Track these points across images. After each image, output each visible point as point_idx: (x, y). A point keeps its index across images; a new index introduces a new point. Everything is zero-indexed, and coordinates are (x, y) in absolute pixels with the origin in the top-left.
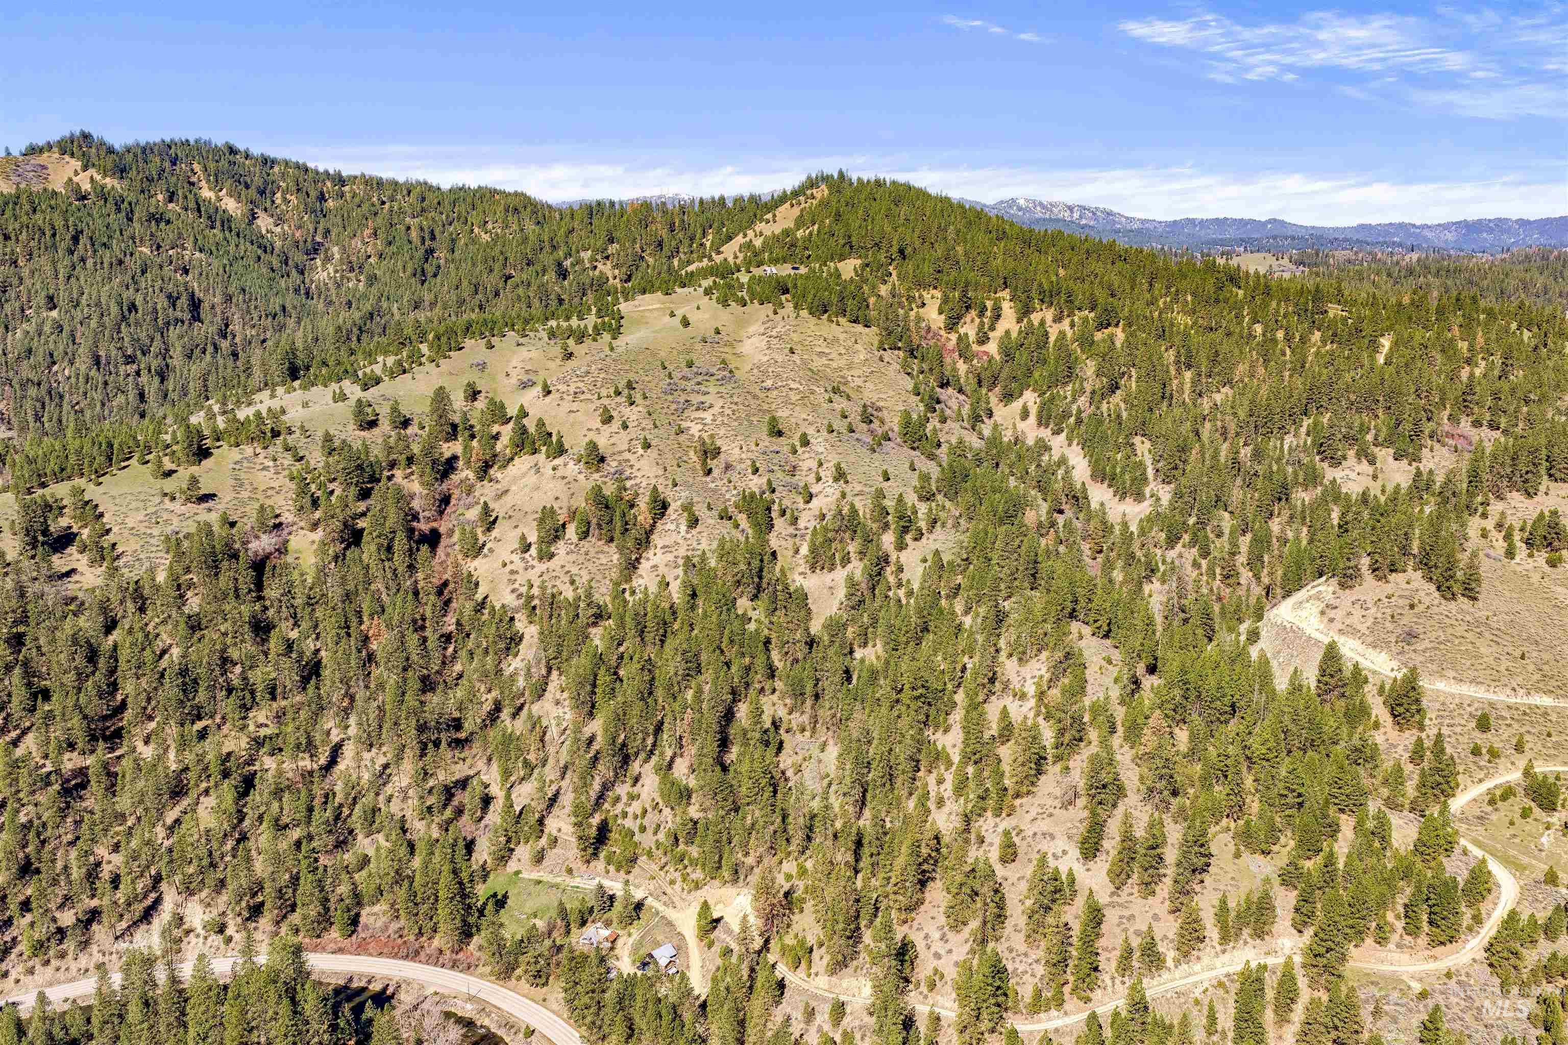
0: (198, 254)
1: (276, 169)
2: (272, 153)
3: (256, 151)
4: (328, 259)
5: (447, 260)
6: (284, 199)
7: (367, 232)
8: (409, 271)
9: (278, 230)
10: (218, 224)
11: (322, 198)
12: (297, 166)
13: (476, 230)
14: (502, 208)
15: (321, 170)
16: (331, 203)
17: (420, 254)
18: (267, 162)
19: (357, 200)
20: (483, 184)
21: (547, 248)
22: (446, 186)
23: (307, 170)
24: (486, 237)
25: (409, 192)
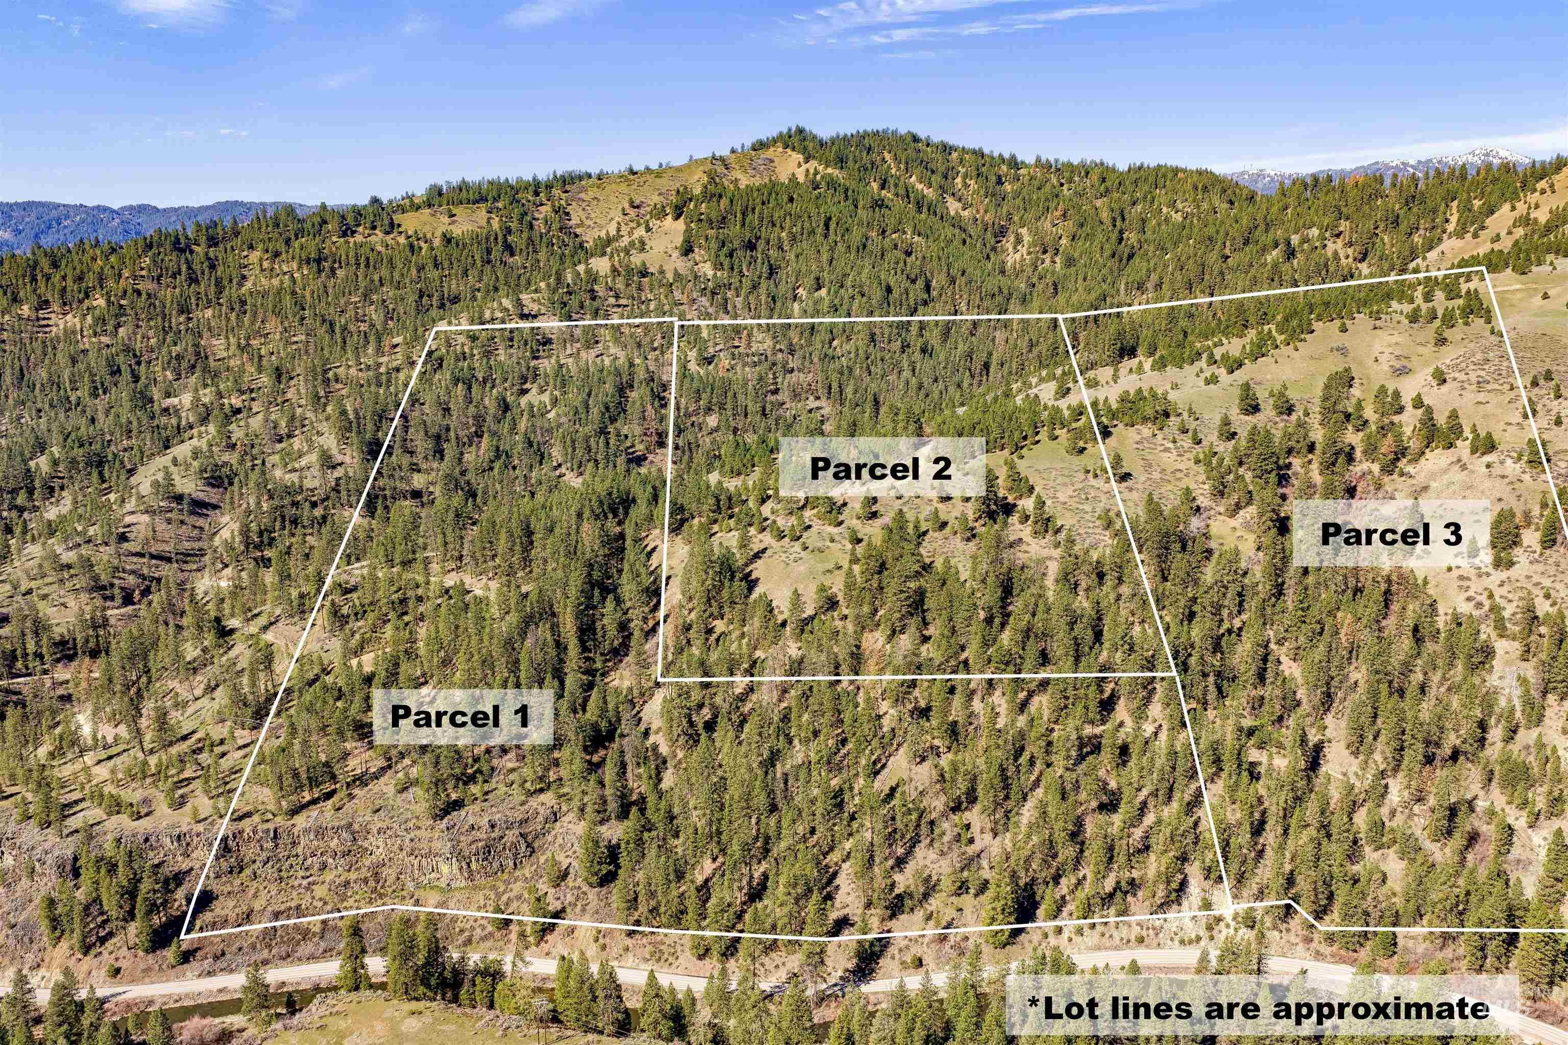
0: (916, 238)
1: (955, 155)
2: (952, 141)
3: (936, 139)
4: (1019, 240)
5: (1139, 241)
6: (966, 186)
7: (1058, 213)
8: (1107, 253)
9: (966, 213)
10: (925, 210)
11: (1000, 182)
12: (974, 152)
13: (1165, 210)
14: (1189, 187)
15: (996, 154)
16: (1008, 187)
17: (1114, 236)
18: (946, 149)
19: (1036, 183)
20: (1162, 163)
21: (1262, 227)
22: (1123, 167)
23: (983, 156)
24: (1178, 217)
25: (1087, 173)
